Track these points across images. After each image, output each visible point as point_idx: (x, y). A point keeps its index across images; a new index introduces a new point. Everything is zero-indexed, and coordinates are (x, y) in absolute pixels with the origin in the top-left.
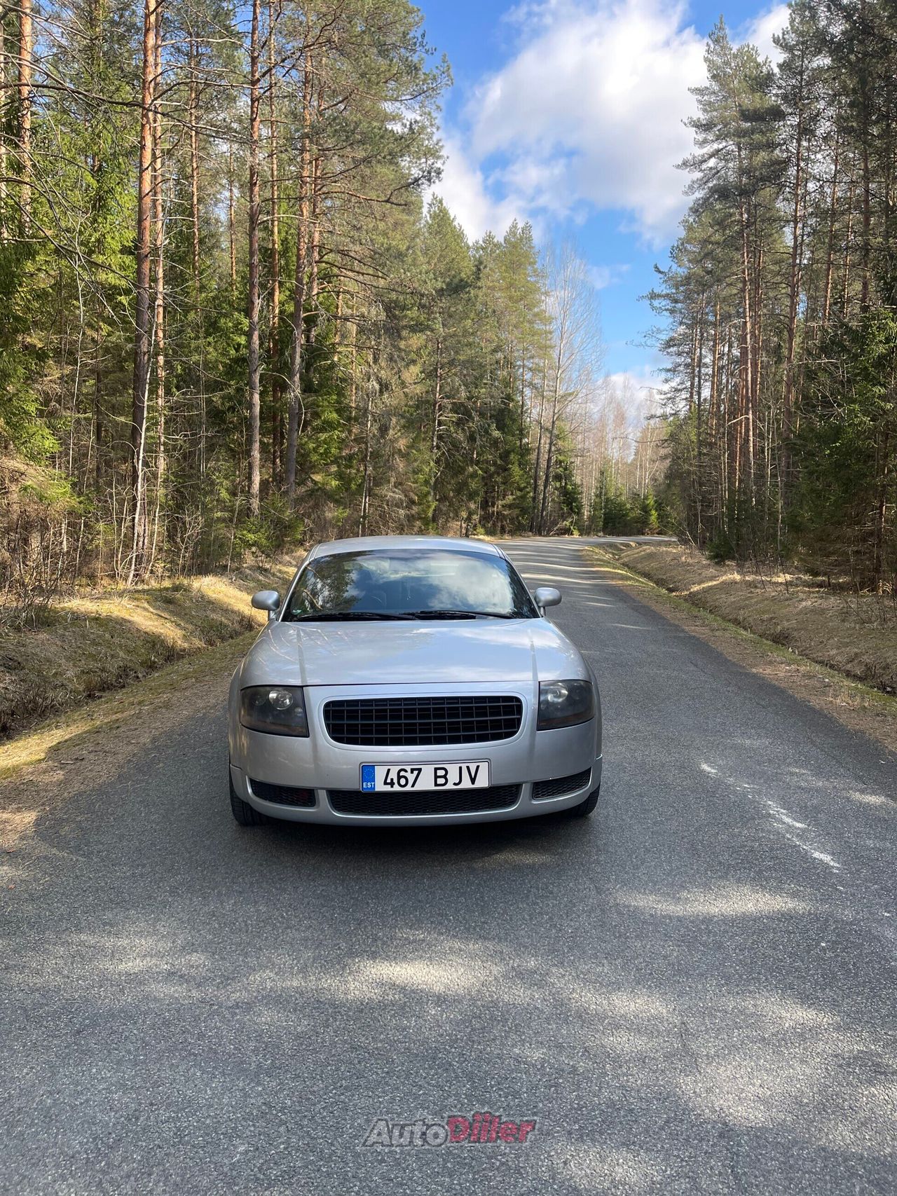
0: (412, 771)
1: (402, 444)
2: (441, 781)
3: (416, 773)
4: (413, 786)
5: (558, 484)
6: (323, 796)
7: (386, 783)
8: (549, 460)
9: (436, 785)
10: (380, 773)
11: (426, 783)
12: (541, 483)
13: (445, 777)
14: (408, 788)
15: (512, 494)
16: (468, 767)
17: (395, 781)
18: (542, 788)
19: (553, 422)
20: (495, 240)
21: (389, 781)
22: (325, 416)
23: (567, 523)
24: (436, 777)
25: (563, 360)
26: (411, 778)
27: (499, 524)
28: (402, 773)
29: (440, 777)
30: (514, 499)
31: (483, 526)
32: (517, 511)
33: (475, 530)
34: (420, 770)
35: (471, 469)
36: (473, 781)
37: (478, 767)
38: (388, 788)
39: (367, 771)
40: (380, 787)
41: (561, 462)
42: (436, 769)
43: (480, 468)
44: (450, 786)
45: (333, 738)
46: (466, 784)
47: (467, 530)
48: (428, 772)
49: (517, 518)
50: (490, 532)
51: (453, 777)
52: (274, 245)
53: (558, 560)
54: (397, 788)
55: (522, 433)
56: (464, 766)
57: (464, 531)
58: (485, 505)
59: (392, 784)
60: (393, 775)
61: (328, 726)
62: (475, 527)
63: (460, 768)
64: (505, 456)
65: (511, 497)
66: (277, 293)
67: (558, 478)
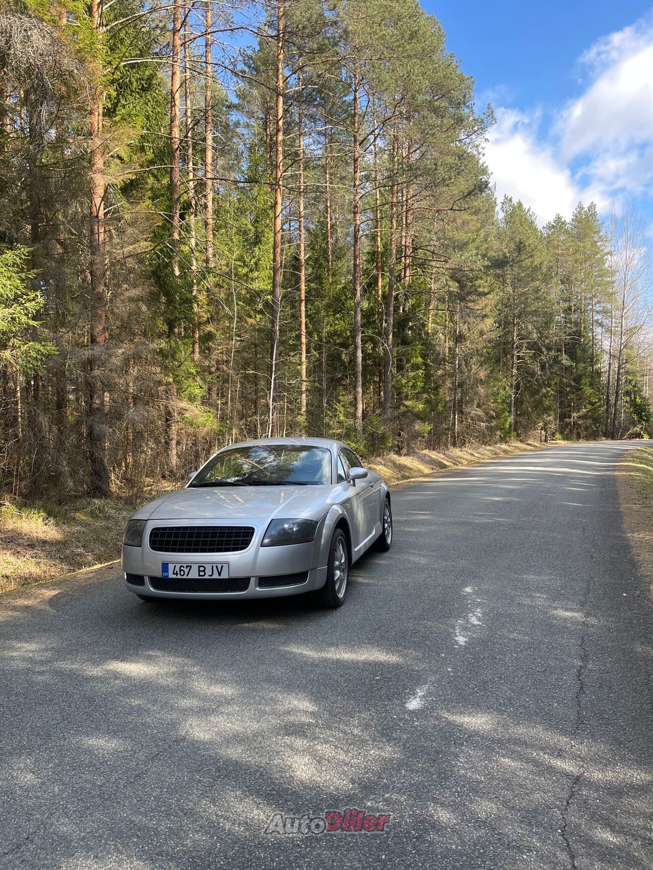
0: (187, 567)
1: (482, 374)
2: (202, 573)
3: (189, 568)
4: (187, 576)
5: (628, 399)
6: (147, 580)
7: (174, 574)
8: (618, 379)
9: (199, 576)
10: (171, 567)
11: (194, 575)
12: (612, 399)
13: (204, 571)
14: (185, 577)
15: (586, 408)
16: (217, 566)
17: (178, 572)
18: (264, 581)
19: (621, 350)
20: (563, 220)
21: (175, 572)
22: (413, 360)
23: (637, 429)
24: (199, 571)
25: (628, 301)
26: (186, 571)
27: (575, 431)
28: (182, 568)
29: (202, 571)
30: (587, 412)
31: (561, 433)
32: (589, 421)
33: (554, 436)
34: (191, 567)
35: (544, 391)
36: (220, 574)
37: (222, 566)
38: (175, 576)
39: (165, 566)
40: (171, 576)
41: (630, 381)
42: (199, 567)
43: (552, 389)
44: (206, 577)
45: (152, 548)
46: (216, 576)
47: (546, 437)
48: (195, 568)
49: (590, 426)
50: (567, 438)
51: (209, 572)
52: (378, 248)
53: (596, 457)
54: (179, 577)
55: (593, 360)
56: (214, 566)
57: (543, 438)
58: (563, 416)
59: (177, 574)
60: (177, 569)
61: (150, 540)
62: (553, 434)
63: (212, 566)
64: (578, 379)
65: (584, 410)
66: (380, 280)
67: (627, 393)
